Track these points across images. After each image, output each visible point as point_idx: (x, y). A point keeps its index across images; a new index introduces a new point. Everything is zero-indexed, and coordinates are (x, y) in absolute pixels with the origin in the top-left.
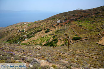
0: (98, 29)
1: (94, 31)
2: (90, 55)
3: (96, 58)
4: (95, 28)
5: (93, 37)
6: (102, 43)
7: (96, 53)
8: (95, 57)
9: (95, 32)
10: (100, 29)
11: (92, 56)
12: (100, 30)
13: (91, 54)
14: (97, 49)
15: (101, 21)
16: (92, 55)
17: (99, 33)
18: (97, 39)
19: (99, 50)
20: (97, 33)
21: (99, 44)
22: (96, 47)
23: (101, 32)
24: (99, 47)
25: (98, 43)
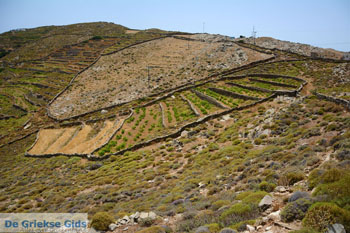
0: (17, 107)
1: (7, 118)
2: (14, 206)
3: (39, 206)
4: (7, 108)
5: (7, 139)
6: (42, 149)
7: (34, 189)
8: (35, 203)
9: (12, 120)
10: (25, 106)
11: (24, 205)
12: (25, 111)
13: (17, 200)
14: (35, 175)
15: (22, 80)
16: (22, 203)
17: (25, 119)
18: (24, 142)
19: (42, 174)
20: (19, 121)
21: (34, 156)
22: (29, 168)
23: (29, 114)
24: (39, 165)
25: (32, 153)
